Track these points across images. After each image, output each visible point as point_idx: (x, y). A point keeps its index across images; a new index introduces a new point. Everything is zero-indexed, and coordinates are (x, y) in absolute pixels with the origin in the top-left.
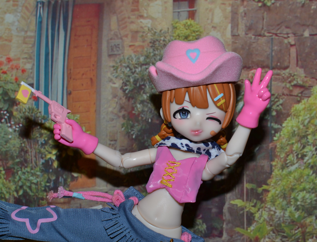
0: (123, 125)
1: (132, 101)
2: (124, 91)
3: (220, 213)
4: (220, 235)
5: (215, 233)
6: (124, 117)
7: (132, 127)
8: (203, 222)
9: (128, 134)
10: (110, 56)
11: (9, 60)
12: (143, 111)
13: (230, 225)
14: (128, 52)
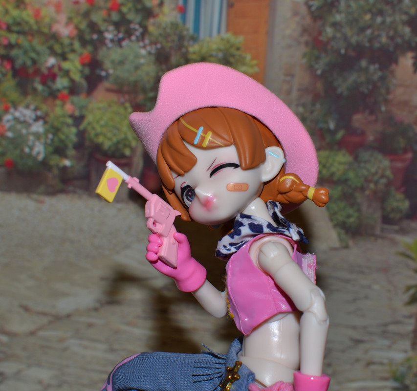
0: (304, 56)
1: (319, 23)
2: (309, 7)
6: (307, 43)
7: (318, 58)
8: (405, 198)
9: (311, 69)
12: (334, 38)
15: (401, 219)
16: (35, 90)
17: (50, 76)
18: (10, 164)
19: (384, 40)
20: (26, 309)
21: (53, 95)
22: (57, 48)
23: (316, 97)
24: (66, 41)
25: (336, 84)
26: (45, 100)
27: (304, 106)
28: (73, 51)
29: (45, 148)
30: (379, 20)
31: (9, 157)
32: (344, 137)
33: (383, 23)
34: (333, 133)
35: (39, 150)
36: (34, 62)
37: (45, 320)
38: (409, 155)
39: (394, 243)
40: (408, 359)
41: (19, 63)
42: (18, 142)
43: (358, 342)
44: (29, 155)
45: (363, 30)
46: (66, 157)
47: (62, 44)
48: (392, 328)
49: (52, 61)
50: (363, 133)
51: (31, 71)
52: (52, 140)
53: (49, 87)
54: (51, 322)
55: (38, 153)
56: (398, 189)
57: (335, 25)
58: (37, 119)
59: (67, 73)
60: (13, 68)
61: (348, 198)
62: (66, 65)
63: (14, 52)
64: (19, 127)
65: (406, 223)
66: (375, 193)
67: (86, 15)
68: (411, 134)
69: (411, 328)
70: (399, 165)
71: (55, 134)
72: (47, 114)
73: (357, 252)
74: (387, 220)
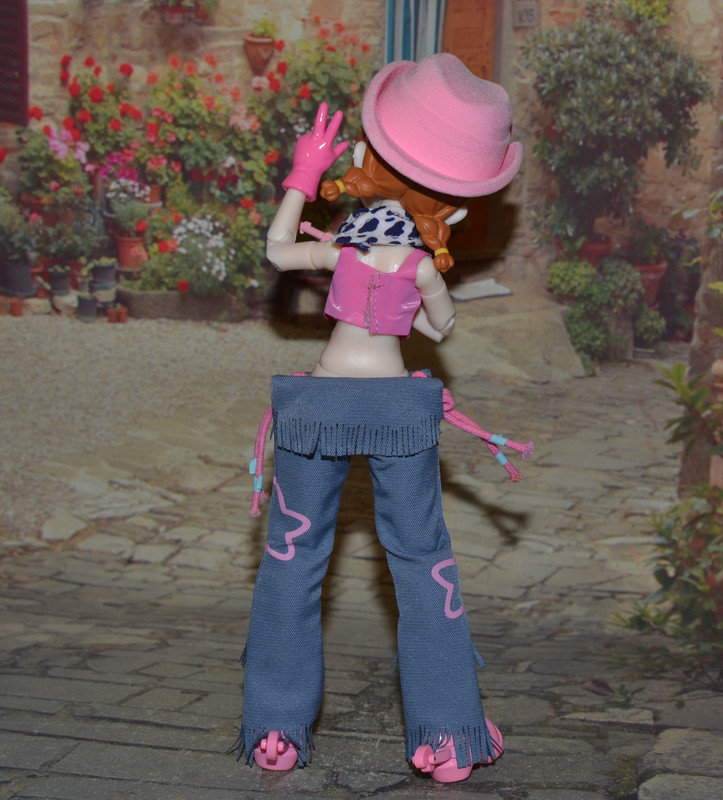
0: (535, 149)
1: (552, 109)
2: (540, 91)
3: (690, 302)
4: (688, 338)
5: (680, 334)
6: (537, 134)
7: (551, 152)
8: (661, 315)
9: (544, 164)
10: (517, 29)
11: (340, 28)
12: (570, 127)
13: (705, 323)
14: (548, 24)
15: (656, 341)
16: (212, 196)
17: (229, 180)
18: (183, 286)
19: (630, 128)
20: (207, 460)
21: (235, 202)
22: (237, 144)
23: (551, 198)
24: (248, 137)
25: (574, 182)
26: (224, 208)
27: (536, 209)
28: (257, 148)
29: (227, 266)
30: (623, 104)
31: (183, 278)
32: (584, 245)
33: (628, 107)
34: (572, 240)
35: (220, 268)
36: (209, 162)
37: (231, 473)
38: (664, 265)
39: (650, 369)
40: (675, 509)
41: (190, 163)
42: (193, 260)
43: (613, 488)
44: (208, 275)
45: (604, 116)
46: (253, 276)
47: (242, 140)
48: (653, 471)
49: (231, 161)
50: (608, 240)
51: (205, 173)
52: (235, 256)
53: (230, 193)
54: (237, 476)
55: (219, 272)
56: (651, 305)
57: (570, 111)
58: (216, 231)
59: (250, 175)
60: (183, 169)
61: (592, 317)
62: (248, 166)
63: (183, 151)
64: (194, 241)
65: (663, 346)
66: (624, 310)
67: (271, 104)
68: (665, 240)
69: (676, 471)
70: (652, 276)
71: (237, 250)
72: (227, 226)
73: (606, 382)
74: (639, 342)
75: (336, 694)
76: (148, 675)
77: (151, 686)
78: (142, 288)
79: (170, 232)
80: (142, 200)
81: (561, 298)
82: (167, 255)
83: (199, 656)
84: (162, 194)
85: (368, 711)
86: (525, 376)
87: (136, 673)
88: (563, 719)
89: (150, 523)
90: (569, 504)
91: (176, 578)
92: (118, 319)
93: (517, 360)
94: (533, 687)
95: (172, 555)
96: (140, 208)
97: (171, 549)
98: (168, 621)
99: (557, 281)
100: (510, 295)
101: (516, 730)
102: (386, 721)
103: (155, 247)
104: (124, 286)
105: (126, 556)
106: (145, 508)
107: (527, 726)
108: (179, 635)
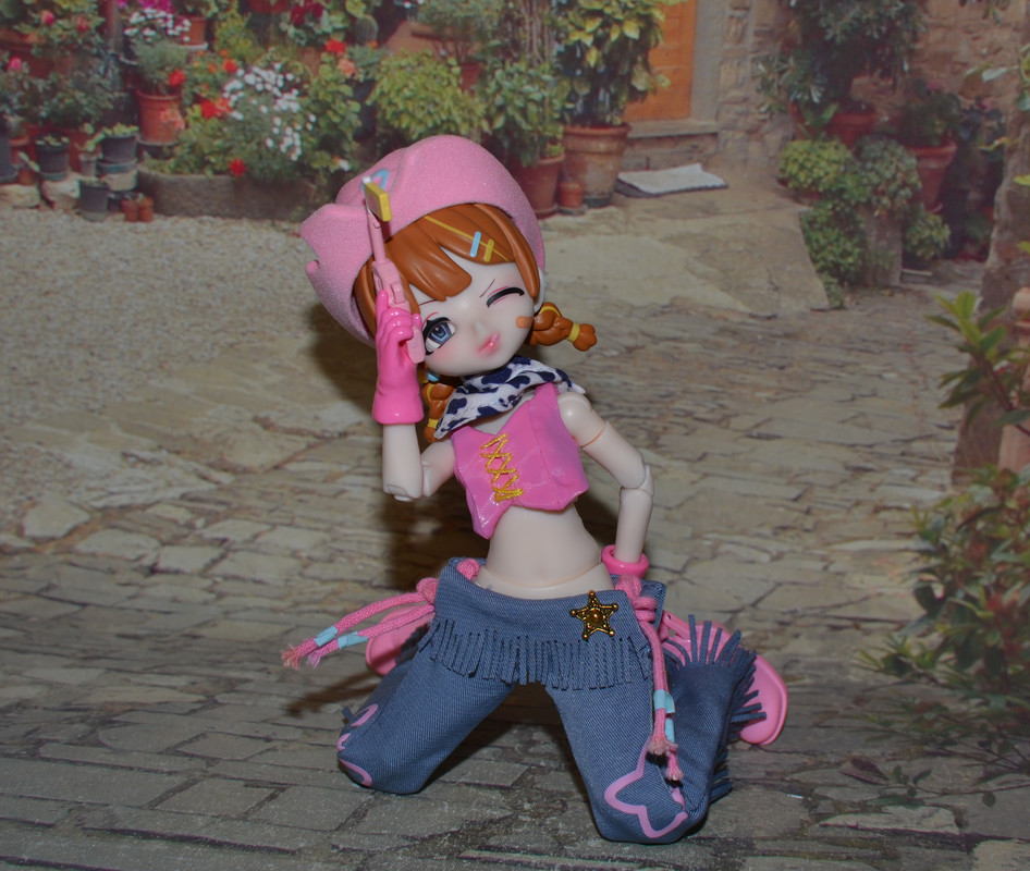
3: (988, 203)
4: (982, 256)
5: (971, 249)
8: (944, 222)
13: (1008, 235)
15: (935, 258)
16: (283, 34)
17: (310, 11)
18: (237, 168)
20: (266, 425)
21: (317, 44)
23: (789, 46)
25: (822, 23)
26: (301, 52)
27: (766, 61)
29: (302, 139)
31: (237, 156)
32: (836, 115)
34: (818, 109)
35: (293, 142)
37: (301, 443)
38: (952, 148)
39: (923, 299)
40: (947, 501)
42: (252, 129)
43: (861, 470)
44: (275, 153)
46: (342, 155)
48: (918, 446)
50: (871, 110)
52: (316, 125)
53: (310, 30)
54: (310, 447)
55: (291, 148)
56: (929, 208)
58: (287, 87)
59: (341, 5)
61: (843, 221)
64: (254, 101)
65: (944, 266)
66: (891, 213)
68: (955, 111)
69: (952, 447)
70: (933, 165)
71: (318, 115)
72: (305, 80)
73: (858, 316)
74: (910, 260)
75: (479, 786)
76: (192, 756)
77: (197, 774)
78: (175, 171)
79: (219, 88)
80: (178, 39)
81: (798, 195)
82: (214, 122)
83: (265, 721)
84: (209, 31)
85: (532, 816)
86: (741, 307)
87: (173, 751)
88: (826, 826)
89: (182, 515)
90: (794, 492)
91: (221, 596)
92: (140, 216)
93: (730, 284)
94: (768, 773)
95: (214, 562)
96: (176, 52)
97: (215, 553)
98: (214, 664)
99: (793, 169)
100: (724, 187)
101: (759, 846)
102: (561, 833)
103: (197, 109)
104: (148, 167)
105: (147, 562)
106: (176, 492)
107: (775, 839)
108: (231, 686)
